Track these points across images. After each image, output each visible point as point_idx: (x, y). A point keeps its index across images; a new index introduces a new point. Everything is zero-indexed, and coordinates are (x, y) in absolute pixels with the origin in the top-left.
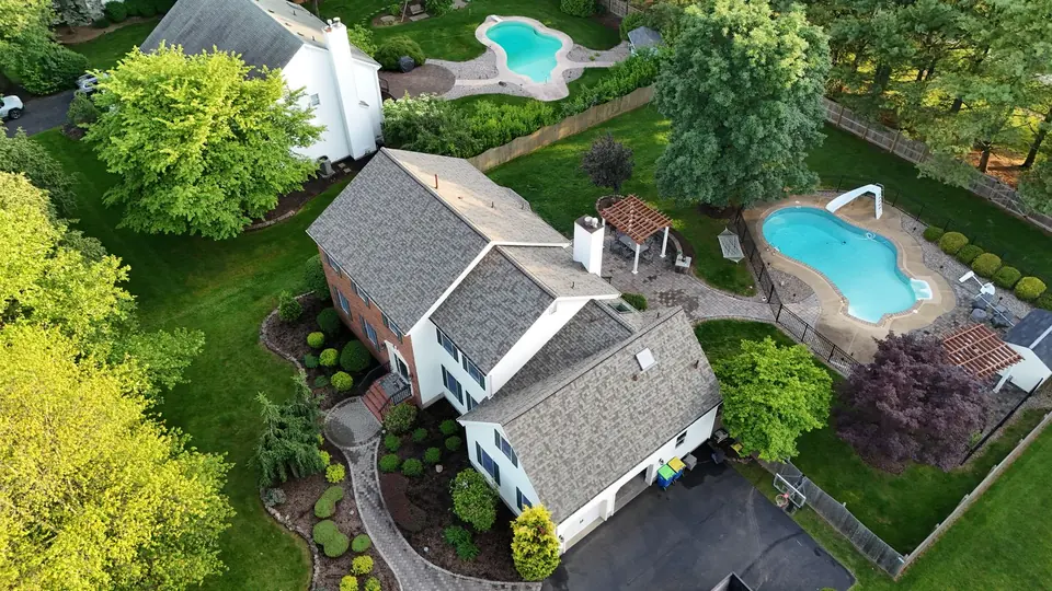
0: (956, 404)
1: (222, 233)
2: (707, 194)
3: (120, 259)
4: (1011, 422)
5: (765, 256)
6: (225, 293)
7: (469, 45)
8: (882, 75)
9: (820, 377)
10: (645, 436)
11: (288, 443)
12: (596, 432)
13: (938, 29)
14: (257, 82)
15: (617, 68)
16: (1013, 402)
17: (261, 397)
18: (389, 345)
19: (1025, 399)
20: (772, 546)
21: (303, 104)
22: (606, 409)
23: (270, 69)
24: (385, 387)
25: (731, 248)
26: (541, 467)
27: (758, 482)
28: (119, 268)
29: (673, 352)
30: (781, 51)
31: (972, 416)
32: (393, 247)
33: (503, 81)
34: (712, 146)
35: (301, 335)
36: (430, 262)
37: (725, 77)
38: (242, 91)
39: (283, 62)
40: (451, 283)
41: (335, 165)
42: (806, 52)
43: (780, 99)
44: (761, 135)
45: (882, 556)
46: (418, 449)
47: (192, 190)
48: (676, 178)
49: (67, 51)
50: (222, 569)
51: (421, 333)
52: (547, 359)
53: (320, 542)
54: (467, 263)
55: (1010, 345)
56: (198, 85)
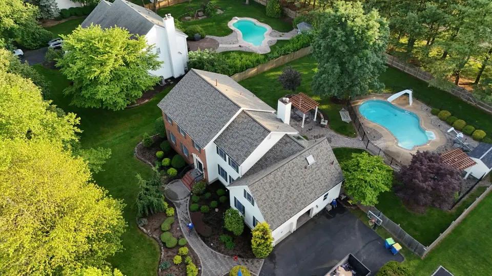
0: (448, 180)
1: (117, 107)
2: (334, 92)
3: (76, 114)
4: (472, 192)
5: (361, 121)
6: (117, 135)
7: (225, 30)
8: (411, 42)
9: (387, 169)
10: (310, 194)
11: (150, 198)
12: (289, 191)
13: (436, 21)
14: (134, 41)
15: (292, 40)
16: (472, 184)
17: (138, 176)
18: (194, 155)
19: (478, 182)
20: (366, 244)
21: (154, 51)
22: (293, 181)
23: (140, 36)
24: (192, 174)
25: (345, 117)
26: (265, 205)
27: (360, 216)
28: (75, 118)
29: (323, 157)
30: (368, 28)
31: (455, 185)
32: (197, 111)
33: (241, 45)
34: (337, 69)
35: (154, 153)
36: (214, 117)
37: (343, 39)
38: (128, 44)
39: (145, 32)
40: (224, 126)
41: (166, 80)
42: (379, 29)
43: (367, 49)
44: (359, 65)
45: (416, 248)
46: (207, 202)
47: (105, 88)
48: (321, 85)
49: (44, 30)
50: (123, 249)
51: (210, 148)
52: (266, 160)
53: (164, 241)
54: (230, 117)
55: (471, 158)
56: (108, 41)
